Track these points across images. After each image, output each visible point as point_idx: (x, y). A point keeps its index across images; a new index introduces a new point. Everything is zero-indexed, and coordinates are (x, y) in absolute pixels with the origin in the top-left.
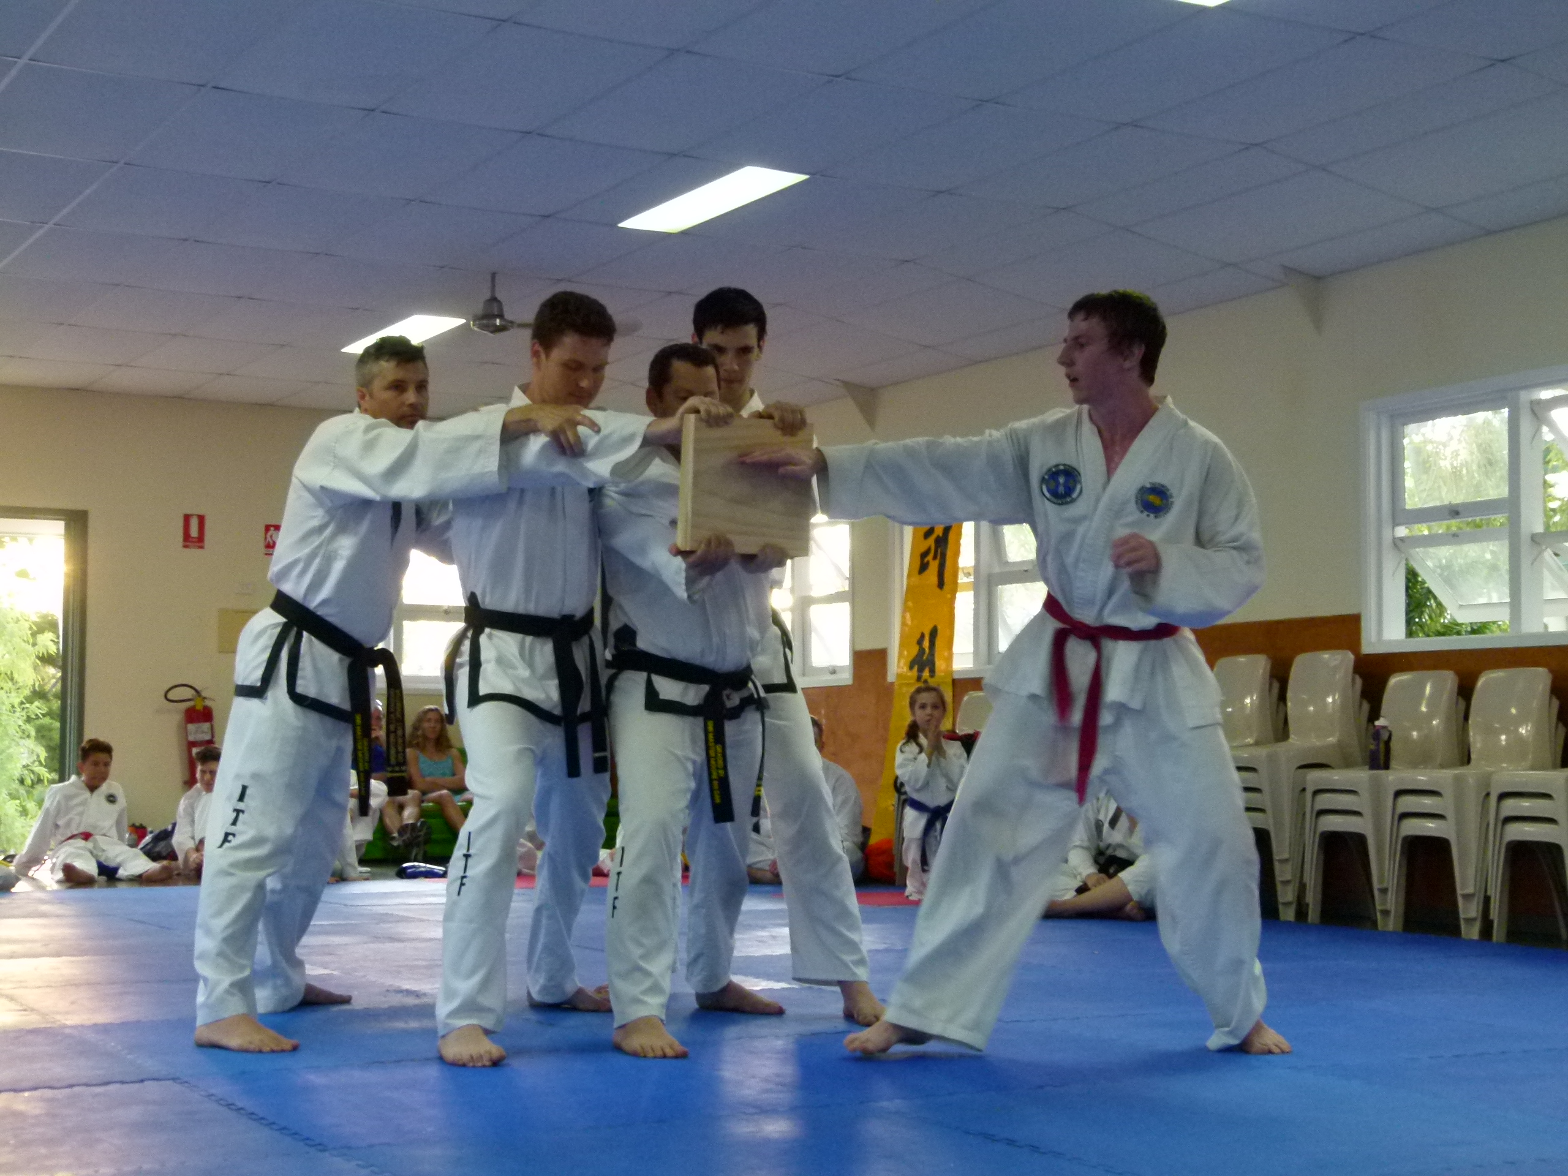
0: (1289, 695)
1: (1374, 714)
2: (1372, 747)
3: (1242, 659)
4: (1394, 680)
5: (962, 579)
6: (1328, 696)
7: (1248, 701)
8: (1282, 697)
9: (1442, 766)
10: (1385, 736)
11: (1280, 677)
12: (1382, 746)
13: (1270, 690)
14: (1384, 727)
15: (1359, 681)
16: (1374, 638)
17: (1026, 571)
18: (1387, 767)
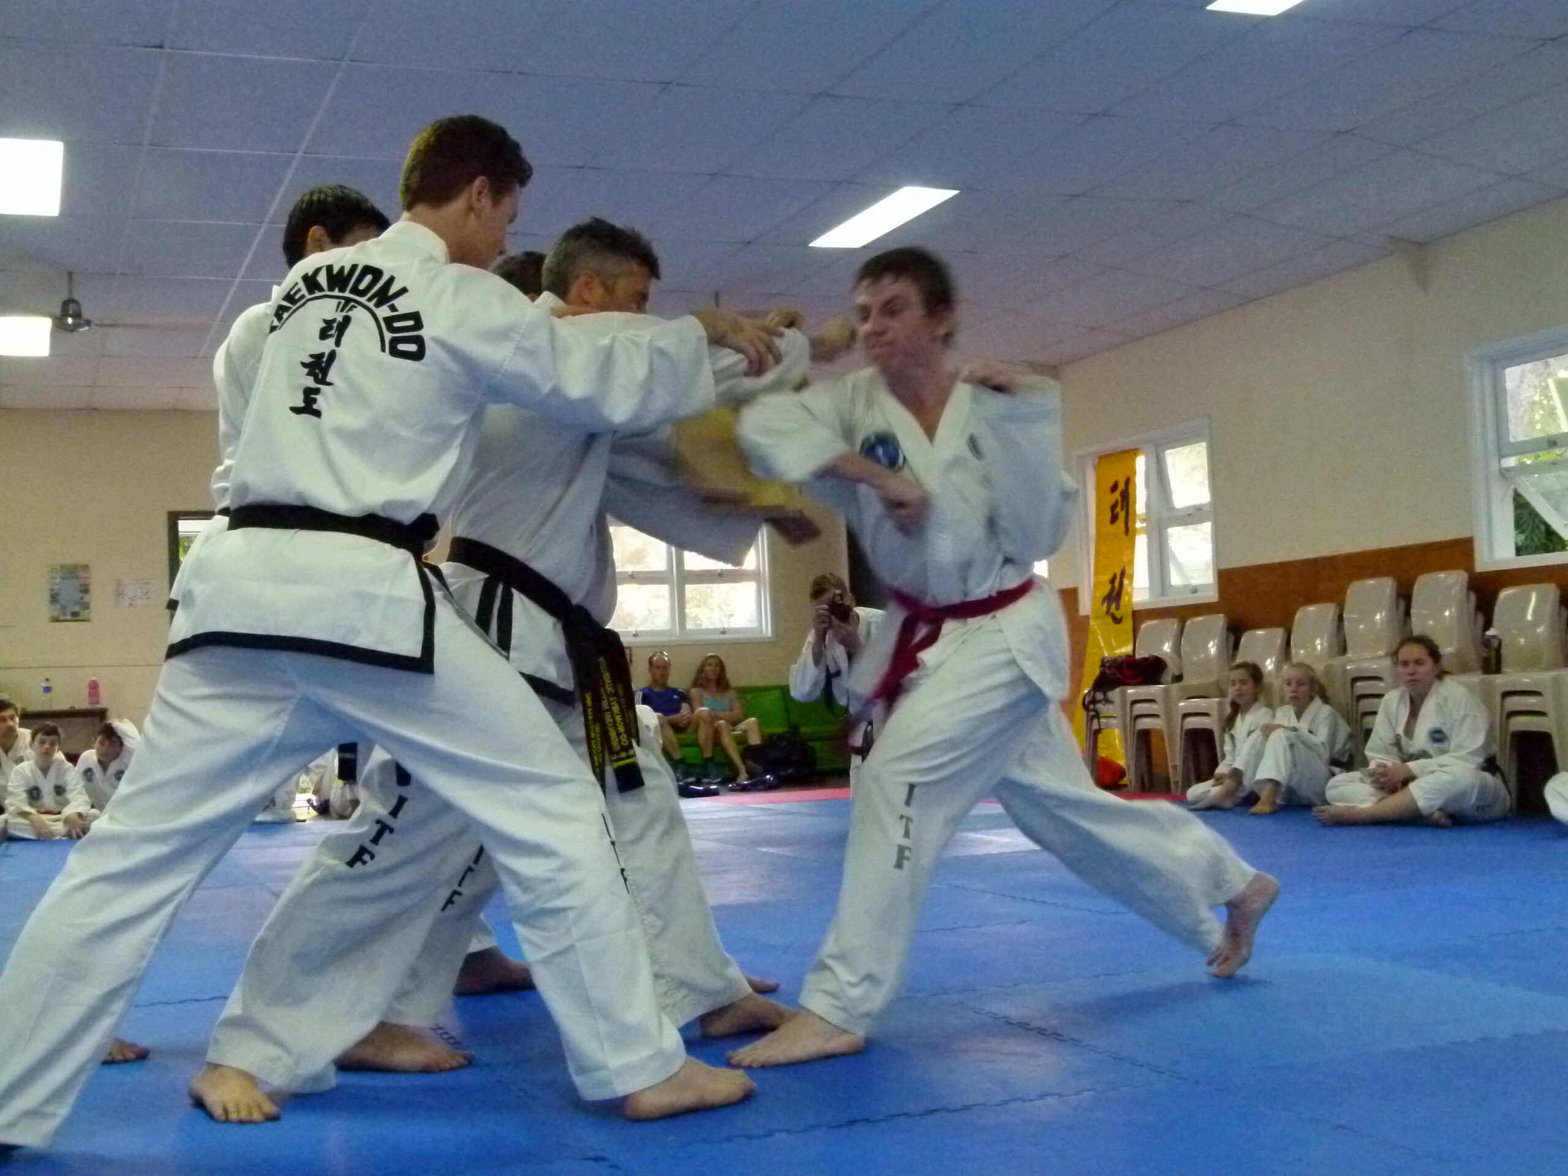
0: (1413, 611)
1: (1488, 625)
2: (1484, 654)
3: (1371, 582)
4: (1505, 594)
5: (1139, 525)
6: (1445, 610)
7: (1378, 617)
8: (1407, 613)
9: (1548, 669)
10: (1495, 644)
11: (1404, 596)
12: (1493, 653)
13: (1397, 609)
14: (1494, 637)
15: (1473, 597)
16: (1486, 558)
17: (1189, 515)
18: (1498, 670)
